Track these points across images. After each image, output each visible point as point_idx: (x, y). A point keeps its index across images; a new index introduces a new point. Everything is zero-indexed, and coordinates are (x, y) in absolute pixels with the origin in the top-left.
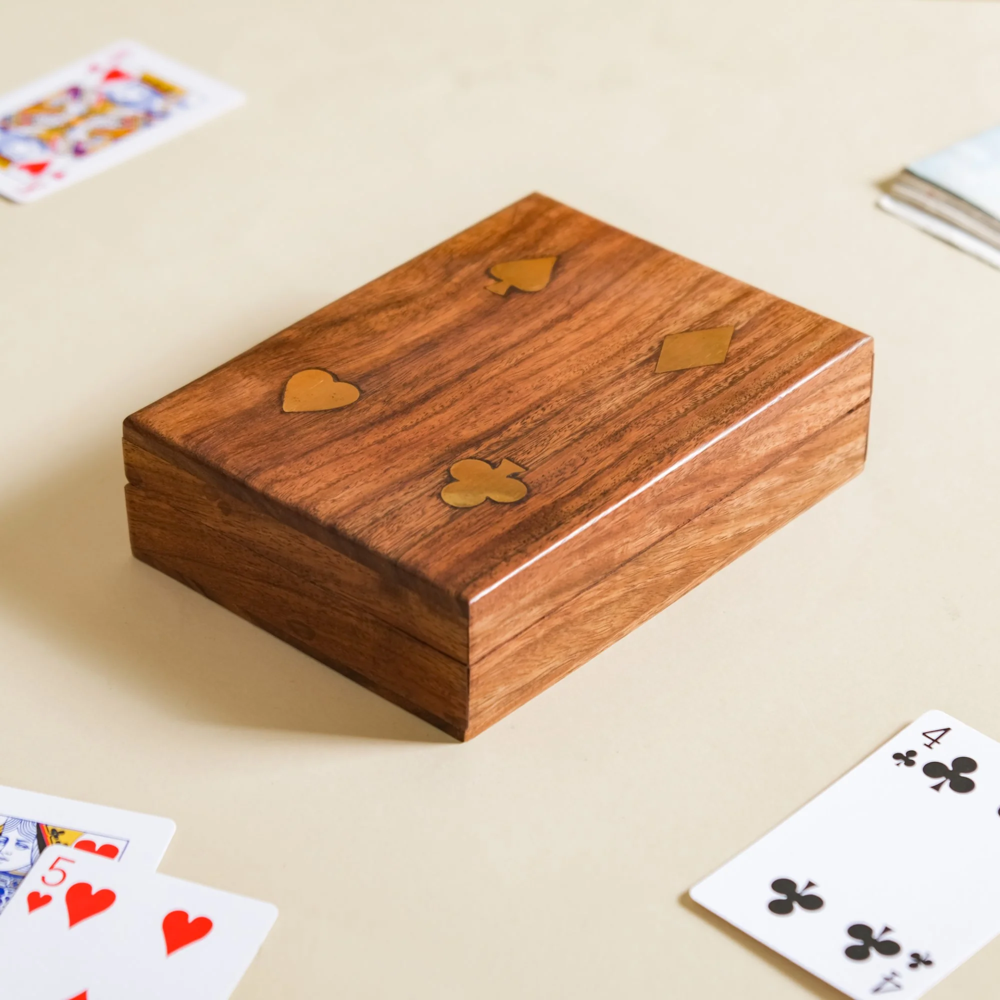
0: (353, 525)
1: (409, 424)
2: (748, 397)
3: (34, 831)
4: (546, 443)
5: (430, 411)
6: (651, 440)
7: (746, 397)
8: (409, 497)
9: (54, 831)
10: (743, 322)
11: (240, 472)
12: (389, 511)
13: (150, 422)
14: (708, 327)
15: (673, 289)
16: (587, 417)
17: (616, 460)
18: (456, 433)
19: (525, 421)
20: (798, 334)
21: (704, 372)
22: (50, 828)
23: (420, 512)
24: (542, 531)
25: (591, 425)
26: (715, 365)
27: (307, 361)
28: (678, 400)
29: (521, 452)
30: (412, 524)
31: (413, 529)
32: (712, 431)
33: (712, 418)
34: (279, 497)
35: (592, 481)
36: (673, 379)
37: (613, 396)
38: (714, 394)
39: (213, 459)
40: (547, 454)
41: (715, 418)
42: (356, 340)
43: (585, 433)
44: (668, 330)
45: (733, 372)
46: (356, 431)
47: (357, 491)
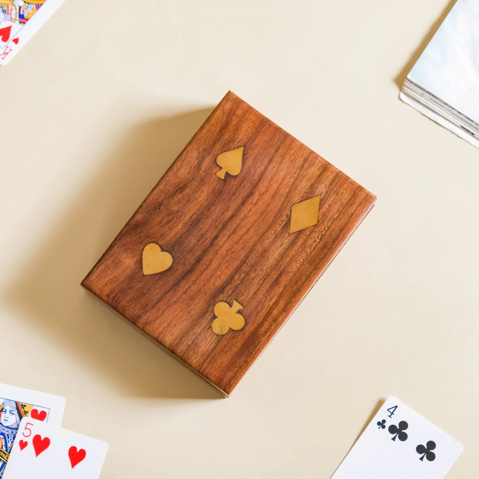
0: (180, 350)
1: (194, 279)
2: (328, 249)
3: (15, 406)
4: (249, 288)
5: (202, 269)
6: (290, 283)
7: (327, 249)
8: (199, 330)
9: (22, 405)
10: (324, 192)
11: (132, 318)
12: (193, 340)
13: (92, 287)
14: (309, 197)
15: (294, 168)
16: (265, 268)
17: (278, 297)
18: (214, 284)
19: (240, 273)
20: (346, 200)
21: (309, 231)
22: (21, 404)
23: (205, 340)
24: (253, 348)
25: (266, 273)
26: (313, 226)
27: (149, 237)
28: (300, 253)
29: (240, 295)
30: (202, 348)
31: (204, 351)
32: (315, 274)
33: (314, 265)
34: (149, 333)
35: (269, 313)
36: (297, 238)
37: (274, 252)
38: (314, 248)
39: (120, 310)
40: (250, 295)
41: (315, 265)
42: (166, 220)
43: (265, 279)
44: (293, 201)
45: (321, 231)
46: (174, 286)
47: (180, 327)
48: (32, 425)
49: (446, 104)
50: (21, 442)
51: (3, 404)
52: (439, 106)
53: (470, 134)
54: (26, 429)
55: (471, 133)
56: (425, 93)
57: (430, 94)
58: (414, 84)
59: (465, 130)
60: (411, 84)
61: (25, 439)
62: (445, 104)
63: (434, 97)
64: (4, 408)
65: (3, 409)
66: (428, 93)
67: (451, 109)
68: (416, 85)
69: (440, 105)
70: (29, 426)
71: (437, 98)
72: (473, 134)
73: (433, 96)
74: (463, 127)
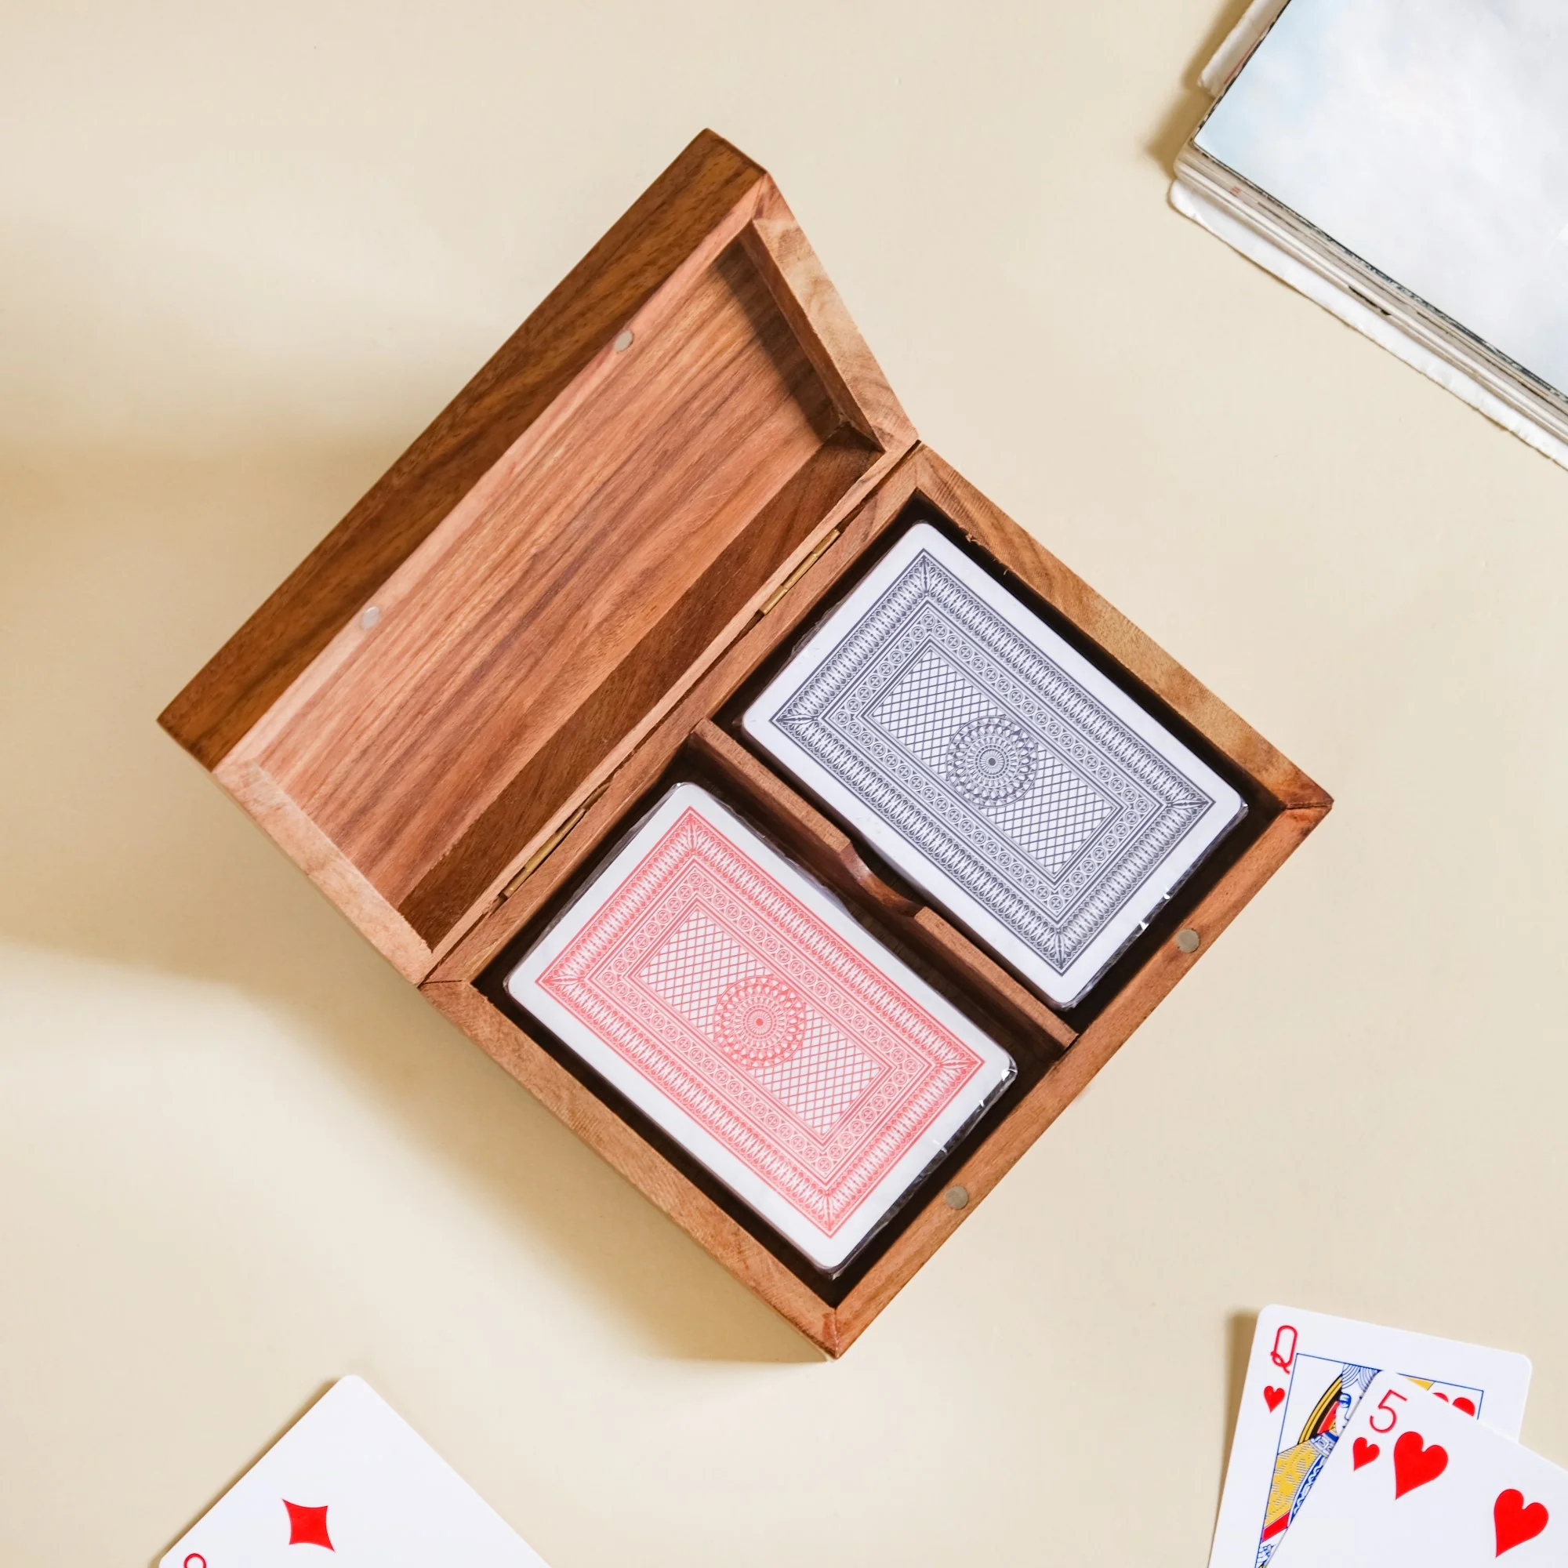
48: (1405, 1399)
49: (1310, 226)
50: (1360, 1444)
51: (1340, 1379)
52: (1287, 227)
53: (1377, 314)
54: (1381, 1406)
55: (1379, 310)
56: (1244, 188)
57: (1260, 191)
58: (1214, 162)
59: (1363, 300)
60: (1203, 160)
61: (1372, 1439)
62: (1308, 226)
63: (1273, 202)
64: (1343, 1391)
65: (1340, 1393)
66: (1256, 191)
67: (1324, 240)
68: (1218, 165)
69: (1290, 225)
70: (1392, 1401)
71: (1280, 205)
72: (1385, 313)
73: (1270, 198)
74: (1354, 291)
